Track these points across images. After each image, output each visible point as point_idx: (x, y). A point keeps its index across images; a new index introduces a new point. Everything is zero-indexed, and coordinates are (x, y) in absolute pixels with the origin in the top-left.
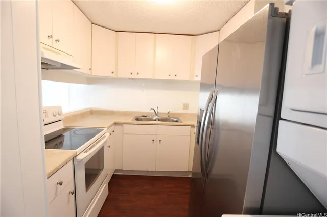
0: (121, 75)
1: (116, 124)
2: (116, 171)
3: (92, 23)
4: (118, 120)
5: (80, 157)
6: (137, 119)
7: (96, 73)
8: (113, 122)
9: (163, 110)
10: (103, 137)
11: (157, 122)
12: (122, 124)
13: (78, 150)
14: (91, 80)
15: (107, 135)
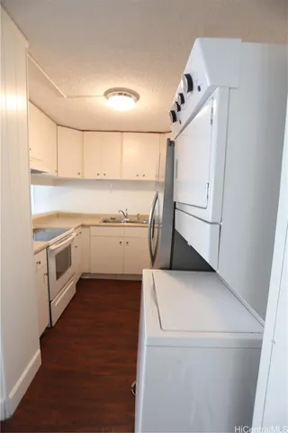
0: (87, 176)
1: (83, 226)
2: (83, 274)
3: (58, 125)
4: (85, 222)
5: (52, 247)
6: (105, 222)
7: (62, 175)
8: (80, 224)
9: (132, 212)
10: (70, 235)
11: (126, 224)
12: (88, 226)
13: (51, 242)
14: (57, 182)
15: (74, 234)
